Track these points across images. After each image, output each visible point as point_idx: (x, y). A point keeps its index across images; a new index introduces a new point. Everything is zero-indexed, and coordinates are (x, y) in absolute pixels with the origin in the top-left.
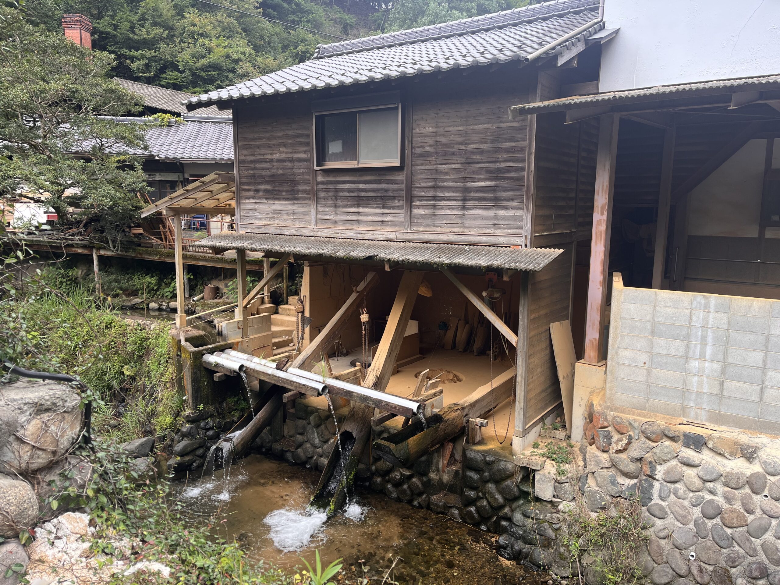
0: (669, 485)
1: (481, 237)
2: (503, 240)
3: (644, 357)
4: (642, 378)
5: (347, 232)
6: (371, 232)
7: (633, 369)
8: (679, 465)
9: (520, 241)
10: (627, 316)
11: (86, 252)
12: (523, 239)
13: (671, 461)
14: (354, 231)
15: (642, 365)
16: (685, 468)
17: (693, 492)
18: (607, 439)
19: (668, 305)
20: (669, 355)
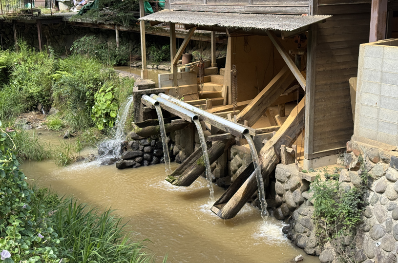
0: (378, 194)
1: (287, 8)
2: (299, 10)
3: (376, 99)
4: (375, 116)
5: (221, 7)
6: (232, 7)
7: (370, 108)
8: (386, 180)
9: (307, 10)
10: (367, 67)
11: (112, 28)
12: (309, 9)
13: (382, 177)
14: (224, 7)
15: (375, 105)
16: (389, 183)
17: (391, 200)
18: (349, 160)
19: (391, 57)
20: (390, 97)
